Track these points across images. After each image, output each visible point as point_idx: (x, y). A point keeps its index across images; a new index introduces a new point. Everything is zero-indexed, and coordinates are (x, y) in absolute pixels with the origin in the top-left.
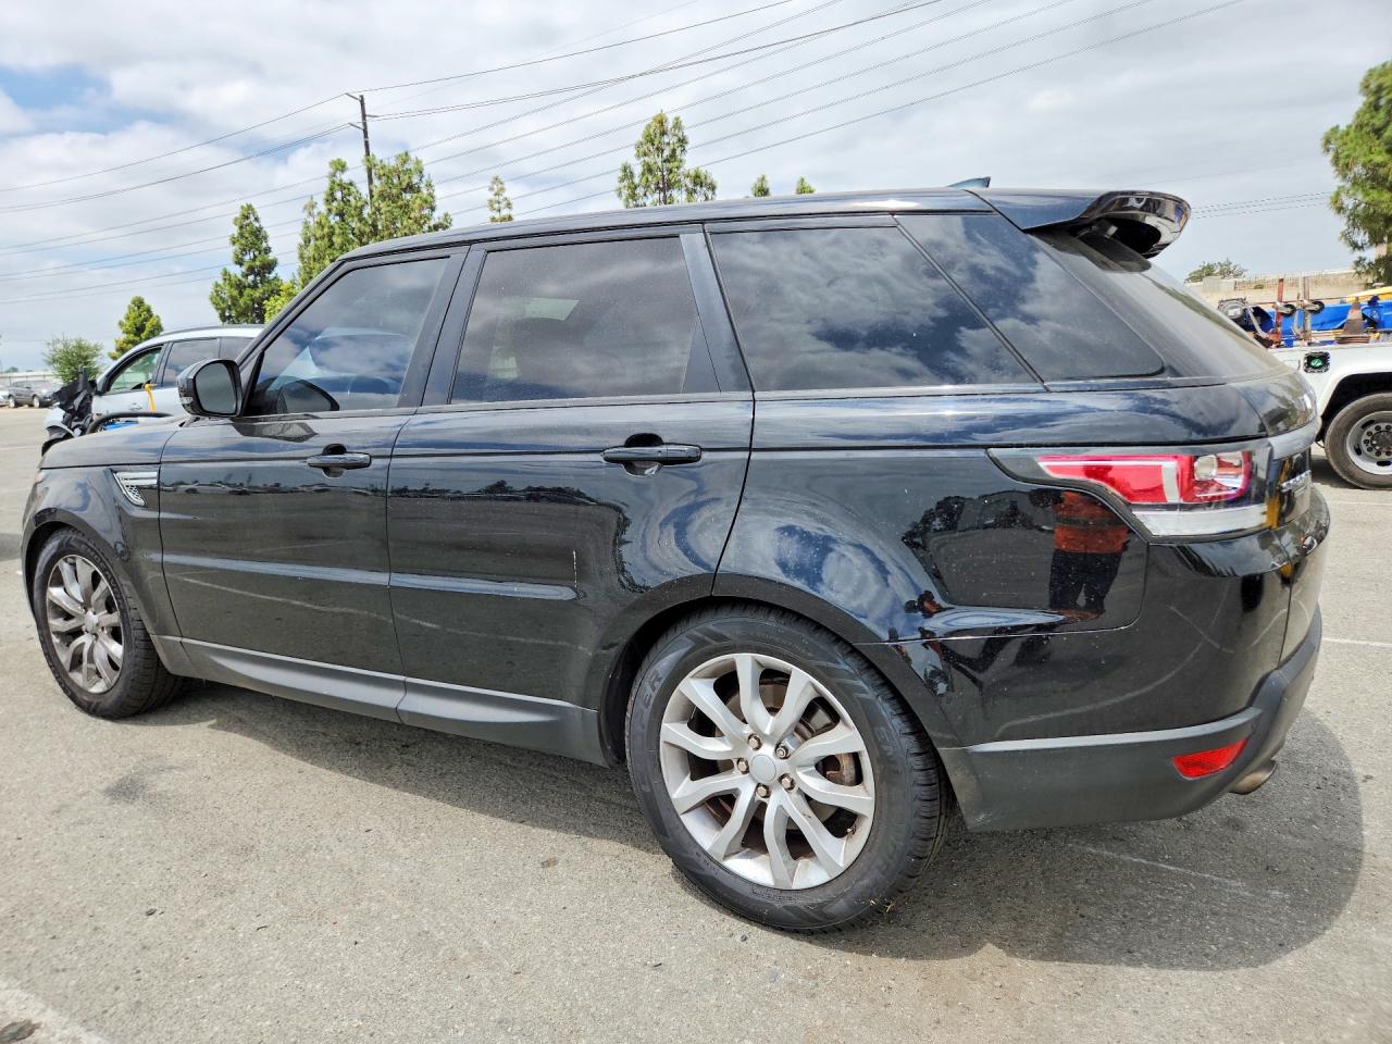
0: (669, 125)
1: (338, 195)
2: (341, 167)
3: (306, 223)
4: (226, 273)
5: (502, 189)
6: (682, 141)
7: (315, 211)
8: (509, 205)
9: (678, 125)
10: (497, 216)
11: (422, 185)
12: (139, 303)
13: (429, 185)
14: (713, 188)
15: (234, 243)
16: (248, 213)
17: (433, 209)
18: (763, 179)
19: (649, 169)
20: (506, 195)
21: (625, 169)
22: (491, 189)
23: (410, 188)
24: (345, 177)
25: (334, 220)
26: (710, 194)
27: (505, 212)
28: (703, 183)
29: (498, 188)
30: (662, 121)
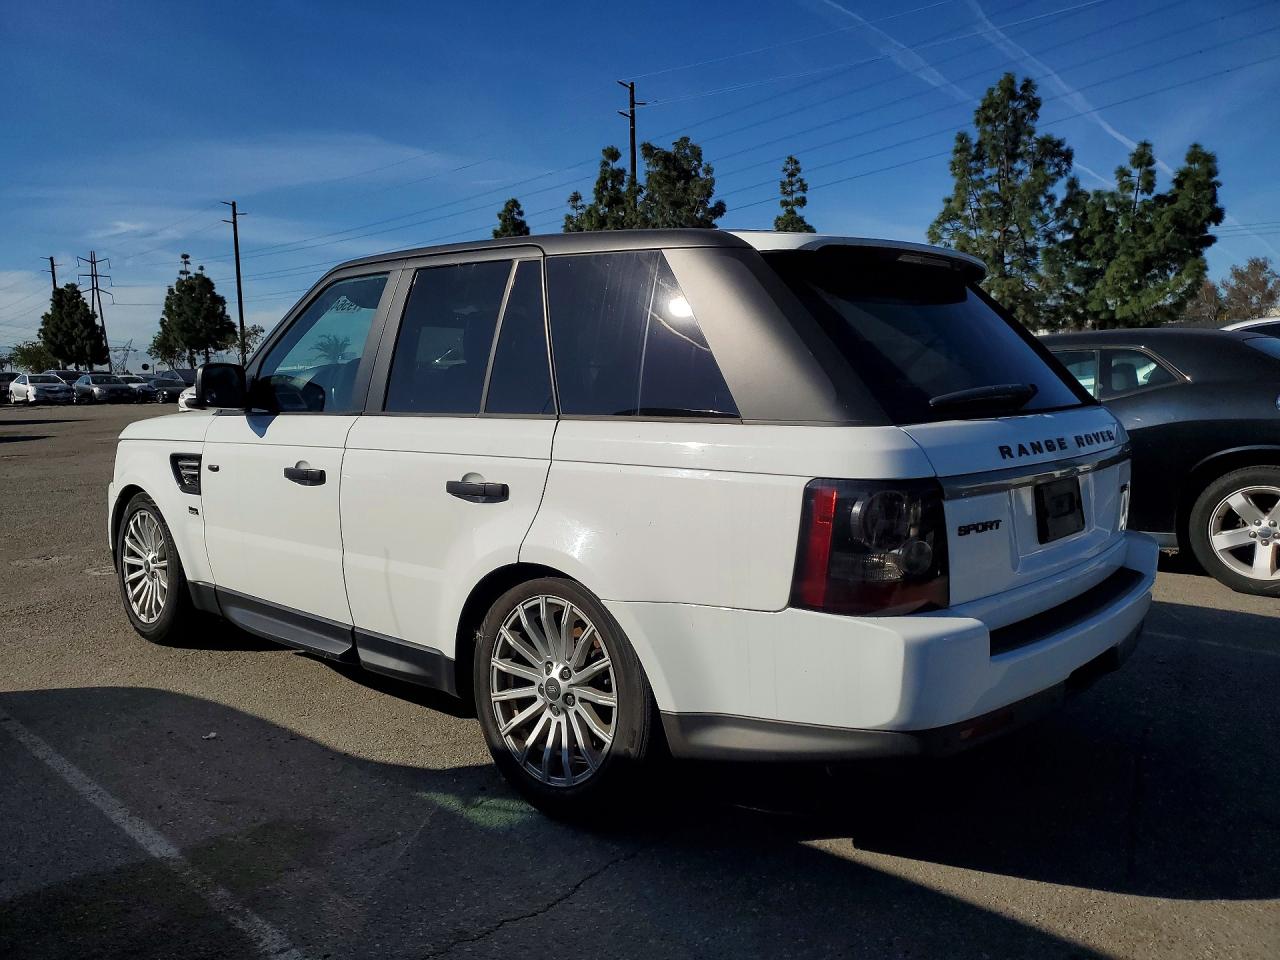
0: (1019, 82)
1: (609, 183)
2: (613, 155)
3: (569, 218)
5: (799, 170)
6: (1034, 105)
7: (579, 203)
8: (804, 188)
9: (1028, 85)
10: (789, 199)
13: (709, 171)
14: (1068, 156)
16: (514, 204)
17: (710, 194)
18: (1147, 145)
19: (986, 138)
20: (799, 176)
21: (962, 138)
22: (785, 170)
23: (687, 176)
24: (616, 165)
25: (603, 210)
26: (1064, 167)
27: (799, 194)
28: (1055, 152)
29: (793, 168)
30: (1009, 80)
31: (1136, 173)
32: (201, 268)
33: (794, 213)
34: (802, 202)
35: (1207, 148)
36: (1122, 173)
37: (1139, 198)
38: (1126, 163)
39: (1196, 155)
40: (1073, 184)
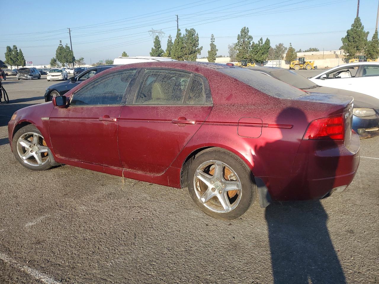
0: (246, 28)
3: (169, 39)
4: (152, 48)
6: (248, 31)
8: (214, 39)
9: (248, 28)
11: (196, 34)
12: (124, 53)
13: (197, 34)
14: (252, 38)
15: (154, 43)
16: (157, 37)
18: (262, 38)
19: (242, 35)
21: (238, 35)
22: (211, 36)
27: (214, 40)
28: (251, 37)
29: (213, 36)
30: (245, 28)
31: (260, 41)
32: (67, 44)
33: (212, 43)
34: (214, 41)
35: (269, 39)
36: (259, 41)
37: (261, 45)
38: (259, 40)
39: (267, 39)
40: (253, 43)
